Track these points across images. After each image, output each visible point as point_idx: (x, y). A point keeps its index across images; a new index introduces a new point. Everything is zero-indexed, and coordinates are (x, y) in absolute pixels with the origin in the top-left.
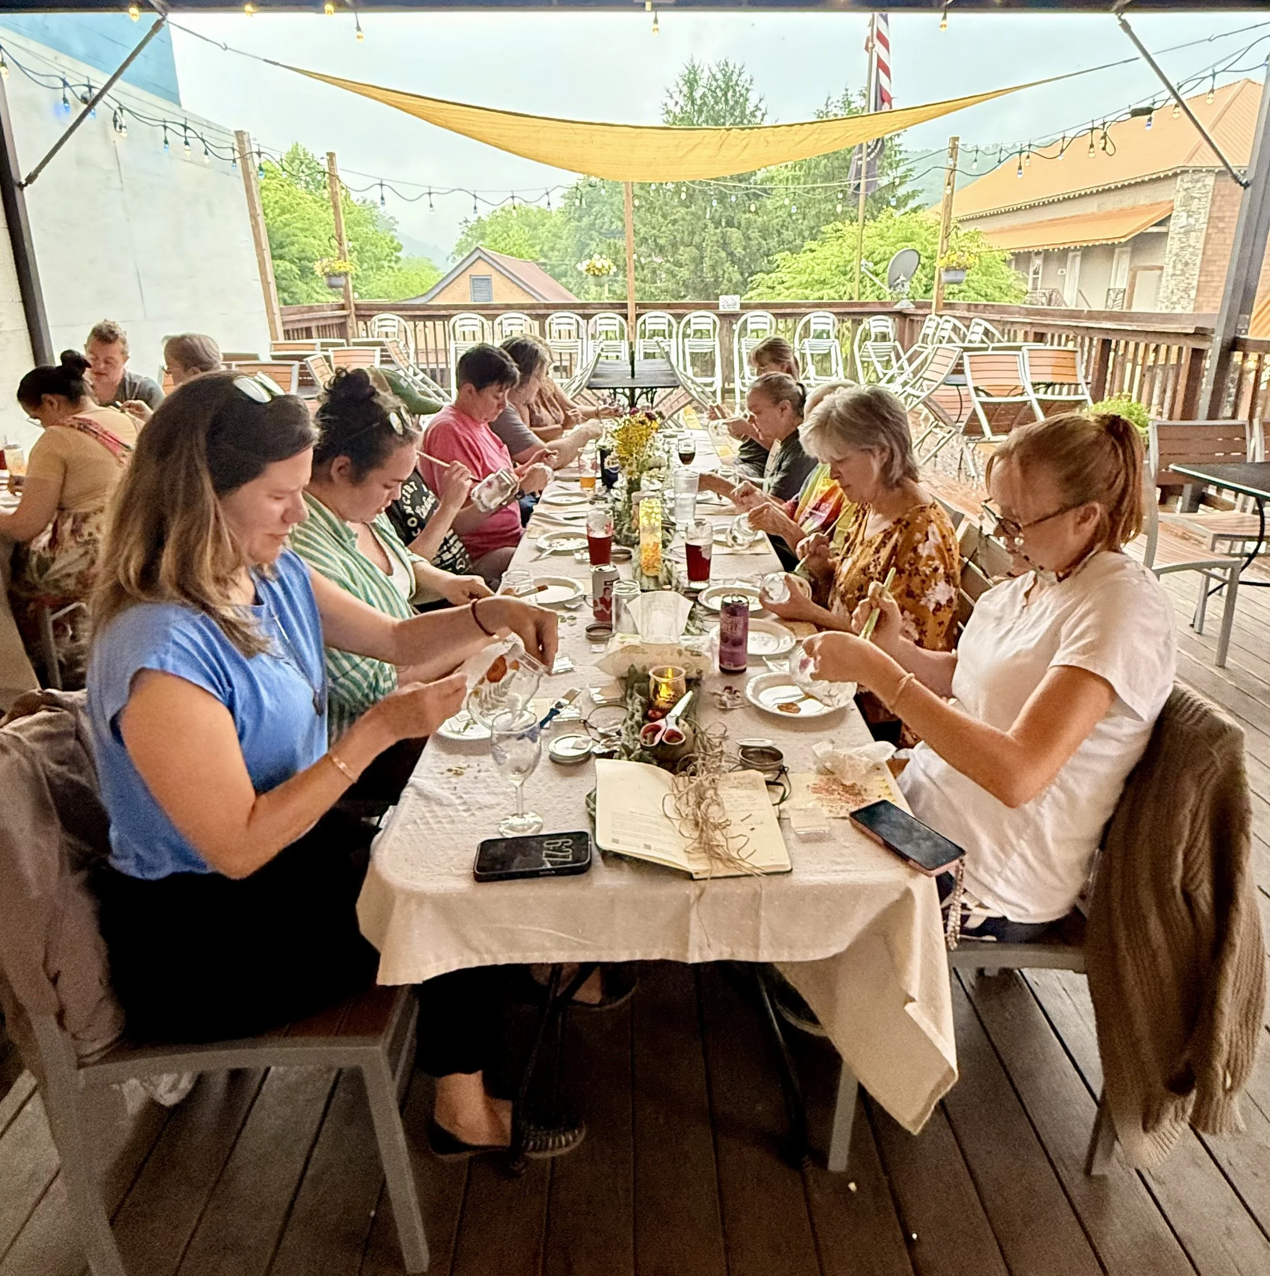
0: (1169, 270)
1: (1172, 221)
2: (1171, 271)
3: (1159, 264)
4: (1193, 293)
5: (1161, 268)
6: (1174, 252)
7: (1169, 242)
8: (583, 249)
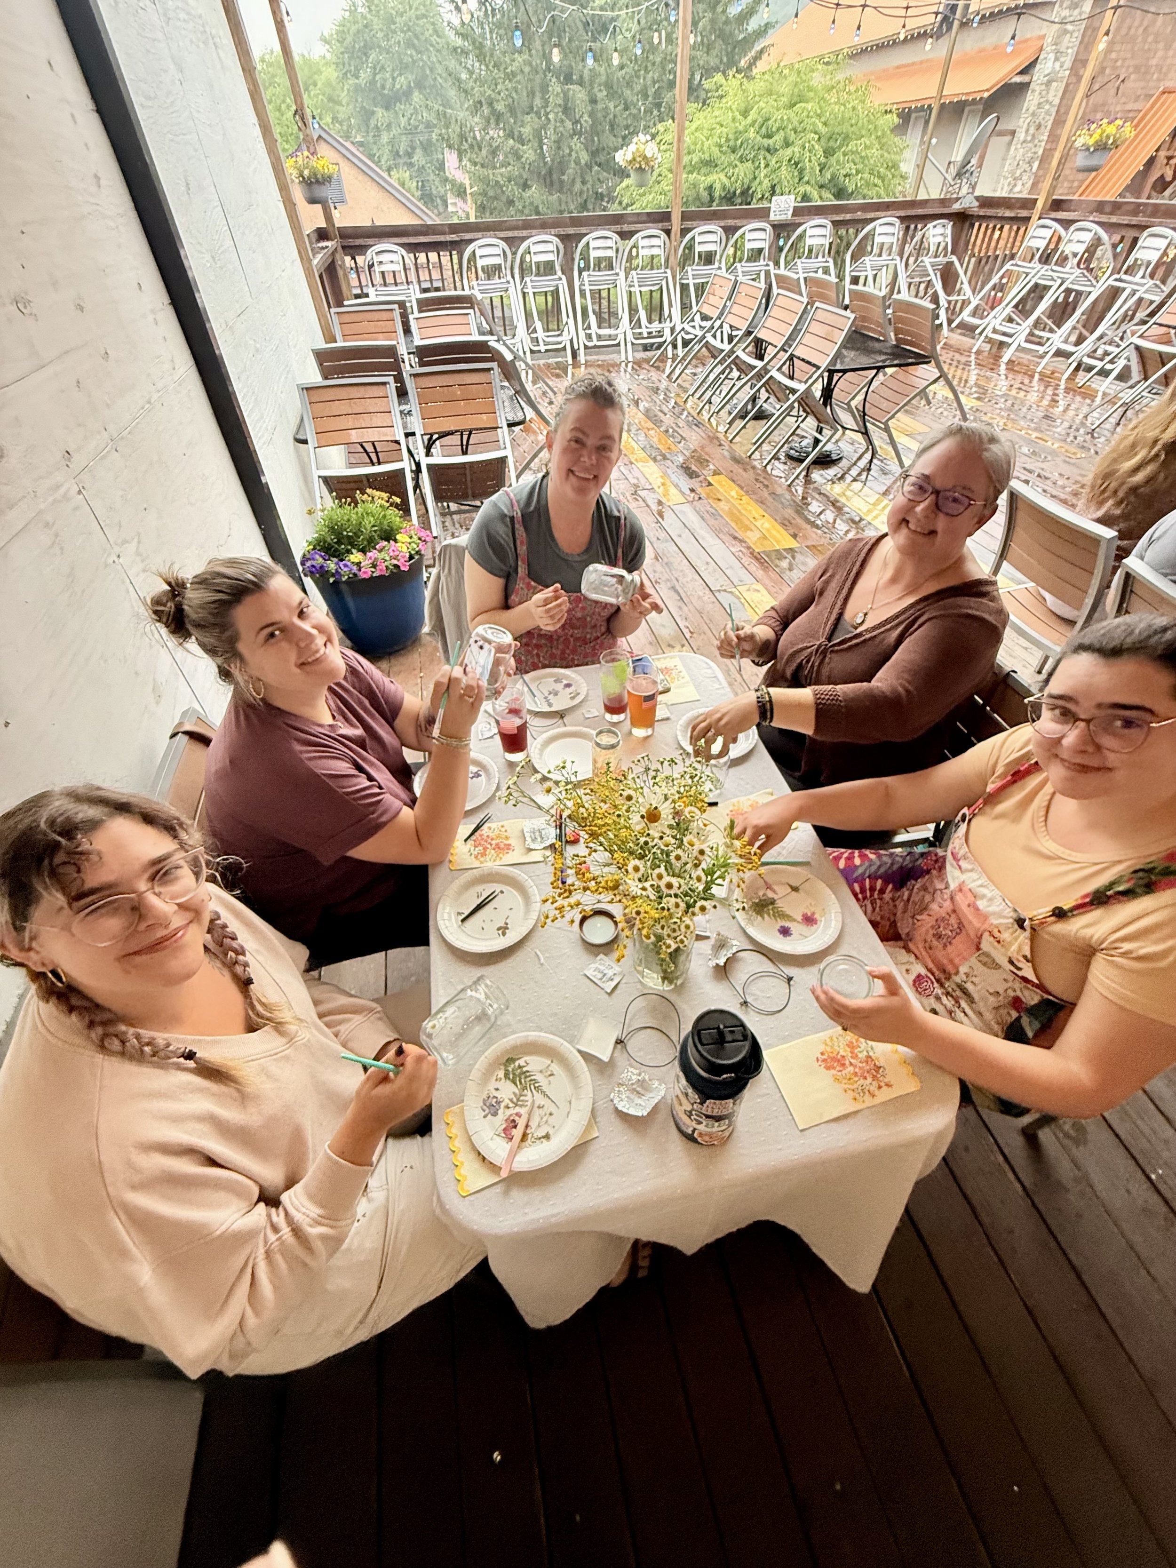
0: (1021, 135)
1: (1038, 66)
2: (1022, 138)
3: (1011, 127)
4: (1036, 165)
5: (1013, 133)
6: (1031, 111)
7: (1029, 96)
8: (369, 119)
